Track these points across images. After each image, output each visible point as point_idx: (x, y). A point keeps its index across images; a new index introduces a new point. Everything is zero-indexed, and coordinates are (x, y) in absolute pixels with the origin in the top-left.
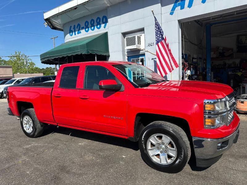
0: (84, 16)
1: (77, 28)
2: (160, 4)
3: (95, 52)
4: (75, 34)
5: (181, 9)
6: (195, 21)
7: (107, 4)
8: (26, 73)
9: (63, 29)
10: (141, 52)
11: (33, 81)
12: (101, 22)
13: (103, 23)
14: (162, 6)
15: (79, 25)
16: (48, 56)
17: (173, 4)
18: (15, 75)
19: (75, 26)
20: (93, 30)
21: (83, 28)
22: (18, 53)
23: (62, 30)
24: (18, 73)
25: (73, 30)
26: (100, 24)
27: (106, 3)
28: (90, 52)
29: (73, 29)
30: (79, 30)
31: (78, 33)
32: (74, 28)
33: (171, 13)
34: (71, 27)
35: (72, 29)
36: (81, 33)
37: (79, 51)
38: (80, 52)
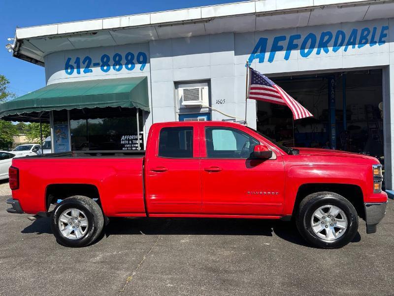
1: (84, 64)
2: (233, 52)
4: (79, 73)
5: (260, 62)
7: (151, 37)
9: (43, 61)
10: (202, 110)
12: (135, 61)
13: (140, 63)
14: (236, 54)
15: (88, 59)
16: (35, 106)
17: (249, 55)
19: (78, 59)
20: (119, 70)
21: (96, 65)
23: (40, 63)
25: (75, 65)
26: (133, 64)
27: (151, 35)
29: (75, 63)
30: (88, 66)
31: (85, 72)
32: (77, 62)
34: (69, 60)
35: (72, 63)
36: (91, 71)
38: (115, 104)
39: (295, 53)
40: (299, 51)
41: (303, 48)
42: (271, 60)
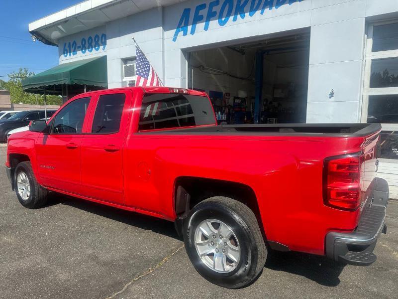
0: (81, 32)
1: (72, 48)
2: (162, 27)
3: (83, 81)
4: (70, 55)
5: (184, 35)
6: (228, 47)
8: (34, 103)
11: (27, 117)
13: (102, 44)
15: (75, 43)
16: (28, 84)
18: (15, 105)
19: (70, 43)
20: (91, 51)
21: (79, 49)
22: (23, 71)
23: (57, 46)
24: (21, 103)
25: (68, 50)
26: (99, 45)
28: (76, 82)
30: (75, 50)
31: (73, 55)
32: (69, 46)
33: (174, 38)
34: (65, 44)
35: (67, 48)
36: (77, 54)
37: (63, 79)
39: (214, 23)
40: (217, 20)
41: (220, 17)
42: (193, 32)
